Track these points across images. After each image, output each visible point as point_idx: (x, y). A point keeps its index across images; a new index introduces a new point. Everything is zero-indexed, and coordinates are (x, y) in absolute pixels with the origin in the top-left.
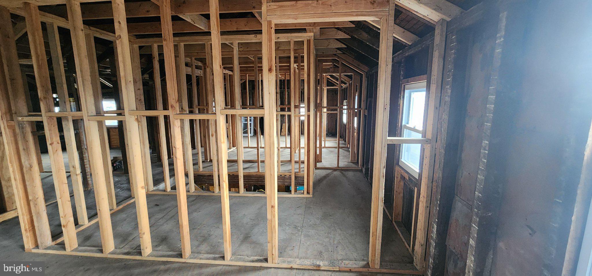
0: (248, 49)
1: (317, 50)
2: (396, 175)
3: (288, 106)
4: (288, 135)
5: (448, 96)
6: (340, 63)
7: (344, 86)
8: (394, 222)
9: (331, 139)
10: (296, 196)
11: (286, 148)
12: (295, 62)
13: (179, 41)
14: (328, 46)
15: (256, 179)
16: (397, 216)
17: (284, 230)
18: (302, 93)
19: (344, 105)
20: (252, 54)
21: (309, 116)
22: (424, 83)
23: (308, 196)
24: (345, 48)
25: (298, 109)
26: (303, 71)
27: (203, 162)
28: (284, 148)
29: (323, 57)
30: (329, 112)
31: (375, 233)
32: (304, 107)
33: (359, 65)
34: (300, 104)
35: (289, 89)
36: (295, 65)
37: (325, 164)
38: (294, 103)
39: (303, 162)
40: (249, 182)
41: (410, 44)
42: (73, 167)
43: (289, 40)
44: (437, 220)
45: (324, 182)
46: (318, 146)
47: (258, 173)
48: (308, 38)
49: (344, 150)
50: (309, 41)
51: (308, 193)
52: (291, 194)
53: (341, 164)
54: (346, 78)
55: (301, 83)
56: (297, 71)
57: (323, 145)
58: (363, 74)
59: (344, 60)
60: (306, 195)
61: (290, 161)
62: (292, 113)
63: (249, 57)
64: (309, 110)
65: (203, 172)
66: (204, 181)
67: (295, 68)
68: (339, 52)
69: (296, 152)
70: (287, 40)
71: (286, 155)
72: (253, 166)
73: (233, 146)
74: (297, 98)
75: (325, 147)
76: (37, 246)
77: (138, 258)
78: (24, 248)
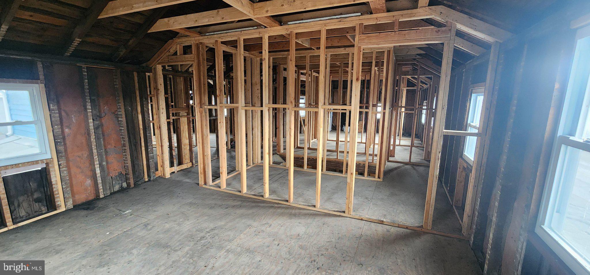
0: (337, 58)
1: (396, 56)
2: (459, 166)
3: (367, 105)
4: (364, 132)
6: (419, 66)
7: (425, 86)
8: (454, 207)
9: (408, 139)
10: (368, 178)
11: (361, 143)
12: (376, 66)
14: (408, 52)
15: (334, 165)
16: (457, 202)
17: (357, 199)
18: (380, 93)
19: (424, 105)
20: (340, 61)
21: (384, 114)
23: (379, 180)
24: (424, 54)
25: (376, 107)
26: (382, 73)
28: (360, 143)
29: (403, 61)
30: (406, 112)
31: (429, 202)
32: (380, 106)
34: (377, 103)
35: (368, 89)
36: (376, 68)
37: (397, 159)
38: (373, 103)
39: (376, 155)
41: (478, 55)
43: (372, 51)
44: (480, 195)
45: (395, 172)
46: (392, 143)
47: (336, 160)
48: (389, 49)
49: (419, 149)
50: (389, 52)
51: (379, 177)
52: (364, 177)
53: (413, 160)
54: (426, 79)
55: (380, 84)
56: (377, 73)
57: (397, 143)
59: (423, 64)
60: (376, 179)
61: (365, 153)
62: (370, 111)
63: (336, 63)
64: (385, 109)
67: (375, 70)
68: (418, 57)
69: (371, 147)
70: (370, 51)
71: (361, 149)
72: (332, 154)
73: (315, 138)
74: (376, 98)
75: (399, 145)
76: (205, 183)
77: (261, 198)
78: (198, 184)
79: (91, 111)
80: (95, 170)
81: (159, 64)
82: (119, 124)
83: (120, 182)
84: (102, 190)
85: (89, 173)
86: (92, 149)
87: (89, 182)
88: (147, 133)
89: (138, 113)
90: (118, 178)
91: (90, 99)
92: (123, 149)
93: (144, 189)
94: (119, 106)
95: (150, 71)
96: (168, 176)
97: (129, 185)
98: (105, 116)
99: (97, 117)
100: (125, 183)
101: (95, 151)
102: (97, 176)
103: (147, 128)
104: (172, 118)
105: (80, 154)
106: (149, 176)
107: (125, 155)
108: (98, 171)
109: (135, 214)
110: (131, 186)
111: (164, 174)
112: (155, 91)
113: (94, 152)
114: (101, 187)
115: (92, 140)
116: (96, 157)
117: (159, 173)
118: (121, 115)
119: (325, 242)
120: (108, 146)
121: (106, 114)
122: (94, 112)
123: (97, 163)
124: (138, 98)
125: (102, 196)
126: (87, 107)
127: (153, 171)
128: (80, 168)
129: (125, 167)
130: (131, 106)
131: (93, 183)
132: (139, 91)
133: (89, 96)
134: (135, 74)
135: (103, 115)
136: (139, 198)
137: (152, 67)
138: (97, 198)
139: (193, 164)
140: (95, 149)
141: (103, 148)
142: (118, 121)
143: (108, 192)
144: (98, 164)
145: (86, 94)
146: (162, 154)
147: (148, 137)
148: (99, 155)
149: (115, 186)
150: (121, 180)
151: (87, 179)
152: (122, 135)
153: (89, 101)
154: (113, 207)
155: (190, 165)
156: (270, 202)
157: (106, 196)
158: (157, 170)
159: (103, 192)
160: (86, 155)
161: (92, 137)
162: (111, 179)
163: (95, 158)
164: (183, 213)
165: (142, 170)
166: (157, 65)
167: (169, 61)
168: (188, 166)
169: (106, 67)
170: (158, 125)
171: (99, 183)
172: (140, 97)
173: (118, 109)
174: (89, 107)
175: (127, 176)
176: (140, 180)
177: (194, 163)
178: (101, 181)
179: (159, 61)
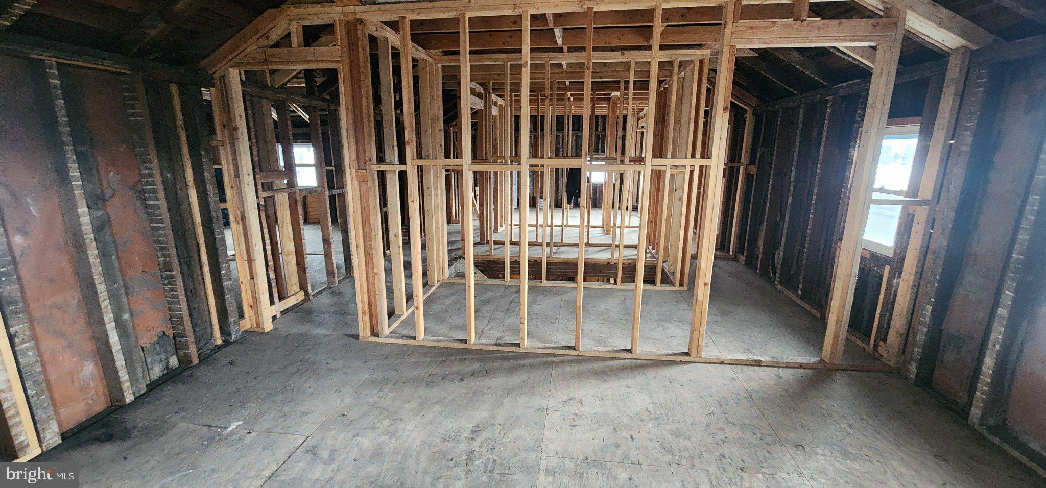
5: (967, 145)
10: (662, 288)
13: (505, 60)
22: (917, 127)
23: (681, 289)
27: (476, 244)
33: (743, 96)
40: (565, 272)
42: (396, 236)
43: (672, 59)
44: (932, 300)
48: (702, 57)
50: (702, 62)
51: (681, 285)
52: (656, 285)
57: (626, 224)
58: (747, 108)
60: (677, 288)
65: (495, 257)
66: (498, 270)
70: (670, 60)
75: (629, 227)
76: (374, 333)
77: (516, 349)
78: (357, 337)
79: (80, 183)
80: (107, 336)
81: (235, 66)
82: (149, 214)
83: (164, 356)
84: (128, 384)
85: (89, 346)
86: (94, 286)
87: (90, 369)
88: (216, 233)
89: (187, 186)
90: (158, 348)
91: (76, 152)
92: (164, 276)
93: (231, 363)
94: (146, 169)
95: (210, 84)
96: (268, 326)
97: (185, 361)
98: (112, 197)
99: (96, 200)
100: (175, 356)
101: (101, 289)
102: (114, 350)
103: (214, 220)
104: (263, 194)
105: (58, 299)
106: (224, 331)
107: (172, 290)
108: (114, 338)
109: (256, 427)
110: (192, 362)
111: (258, 324)
112: (226, 131)
113: (99, 292)
114: (126, 377)
115: (92, 260)
116: (105, 304)
117: (247, 323)
118: (155, 191)
119: (707, 417)
120: (129, 272)
121: (114, 191)
122: (90, 187)
123: (110, 318)
124: (185, 150)
125: (129, 398)
126: (71, 174)
127: (234, 320)
128: (63, 336)
129: (174, 320)
130: (172, 170)
131: (101, 370)
132: (186, 131)
133: (72, 143)
134: (174, 89)
135: (108, 193)
136: (235, 389)
137: (214, 73)
138: (116, 406)
139: (307, 294)
140: (101, 283)
141: (119, 278)
142: (147, 207)
143: (141, 387)
144: (113, 319)
145: (65, 140)
146: (252, 278)
147: (218, 242)
148: (113, 297)
149: (152, 369)
150: (165, 351)
151: (85, 363)
152: (158, 242)
153: (74, 157)
154: (184, 419)
155: (301, 296)
156: (536, 355)
157: (137, 395)
158: (241, 316)
159: (130, 387)
160: (75, 302)
161: (89, 252)
162: (142, 353)
163: (103, 305)
164: (374, 406)
165: (208, 321)
166: (231, 70)
167: (266, 60)
168: (297, 300)
169: (108, 66)
170: (239, 213)
171: (119, 368)
172: (189, 146)
173: (142, 176)
174: (74, 172)
175: (178, 339)
176: (206, 344)
177: (310, 291)
178: (124, 363)
179: (236, 60)
